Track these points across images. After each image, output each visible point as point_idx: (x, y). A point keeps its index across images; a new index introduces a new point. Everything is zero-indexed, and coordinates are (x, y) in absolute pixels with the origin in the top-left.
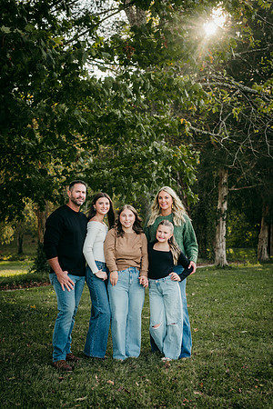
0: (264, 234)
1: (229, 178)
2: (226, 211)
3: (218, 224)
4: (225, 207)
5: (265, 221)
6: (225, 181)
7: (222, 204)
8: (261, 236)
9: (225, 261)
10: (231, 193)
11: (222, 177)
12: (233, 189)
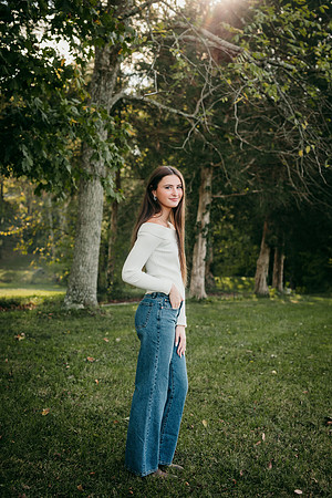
0: (264, 260)
1: (212, 182)
2: (207, 225)
3: (196, 241)
4: (207, 219)
5: (266, 242)
6: (208, 184)
7: (203, 214)
8: (260, 261)
9: (203, 293)
10: (215, 202)
11: (205, 179)
12: (218, 196)
